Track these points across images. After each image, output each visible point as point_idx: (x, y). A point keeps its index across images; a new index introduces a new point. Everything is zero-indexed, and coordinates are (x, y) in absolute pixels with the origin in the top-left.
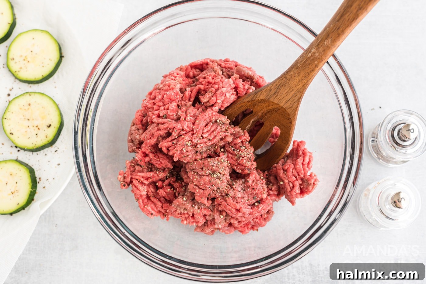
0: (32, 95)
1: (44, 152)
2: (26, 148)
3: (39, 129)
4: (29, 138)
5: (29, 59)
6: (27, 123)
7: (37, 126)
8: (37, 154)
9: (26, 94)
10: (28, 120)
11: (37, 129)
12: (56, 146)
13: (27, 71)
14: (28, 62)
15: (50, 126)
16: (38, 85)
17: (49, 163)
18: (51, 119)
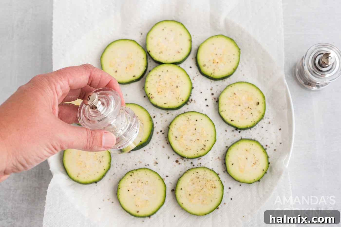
0: (233, 86)
1: (259, 125)
2: (249, 127)
3: (251, 109)
4: (247, 118)
5: (217, 61)
6: (239, 108)
7: (249, 108)
8: (255, 129)
9: (228, 87)
10: (240, 105)
11: (249, 109)
12: (266, 117)
13: (220, 70)
14: (218, 63)
15: (258, 103)
16: (230, 78)
17: (267, 132)
18: (257, 98)
